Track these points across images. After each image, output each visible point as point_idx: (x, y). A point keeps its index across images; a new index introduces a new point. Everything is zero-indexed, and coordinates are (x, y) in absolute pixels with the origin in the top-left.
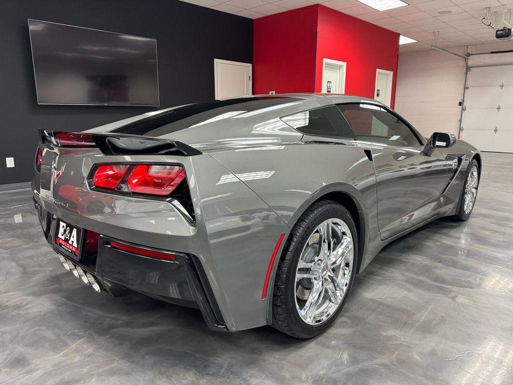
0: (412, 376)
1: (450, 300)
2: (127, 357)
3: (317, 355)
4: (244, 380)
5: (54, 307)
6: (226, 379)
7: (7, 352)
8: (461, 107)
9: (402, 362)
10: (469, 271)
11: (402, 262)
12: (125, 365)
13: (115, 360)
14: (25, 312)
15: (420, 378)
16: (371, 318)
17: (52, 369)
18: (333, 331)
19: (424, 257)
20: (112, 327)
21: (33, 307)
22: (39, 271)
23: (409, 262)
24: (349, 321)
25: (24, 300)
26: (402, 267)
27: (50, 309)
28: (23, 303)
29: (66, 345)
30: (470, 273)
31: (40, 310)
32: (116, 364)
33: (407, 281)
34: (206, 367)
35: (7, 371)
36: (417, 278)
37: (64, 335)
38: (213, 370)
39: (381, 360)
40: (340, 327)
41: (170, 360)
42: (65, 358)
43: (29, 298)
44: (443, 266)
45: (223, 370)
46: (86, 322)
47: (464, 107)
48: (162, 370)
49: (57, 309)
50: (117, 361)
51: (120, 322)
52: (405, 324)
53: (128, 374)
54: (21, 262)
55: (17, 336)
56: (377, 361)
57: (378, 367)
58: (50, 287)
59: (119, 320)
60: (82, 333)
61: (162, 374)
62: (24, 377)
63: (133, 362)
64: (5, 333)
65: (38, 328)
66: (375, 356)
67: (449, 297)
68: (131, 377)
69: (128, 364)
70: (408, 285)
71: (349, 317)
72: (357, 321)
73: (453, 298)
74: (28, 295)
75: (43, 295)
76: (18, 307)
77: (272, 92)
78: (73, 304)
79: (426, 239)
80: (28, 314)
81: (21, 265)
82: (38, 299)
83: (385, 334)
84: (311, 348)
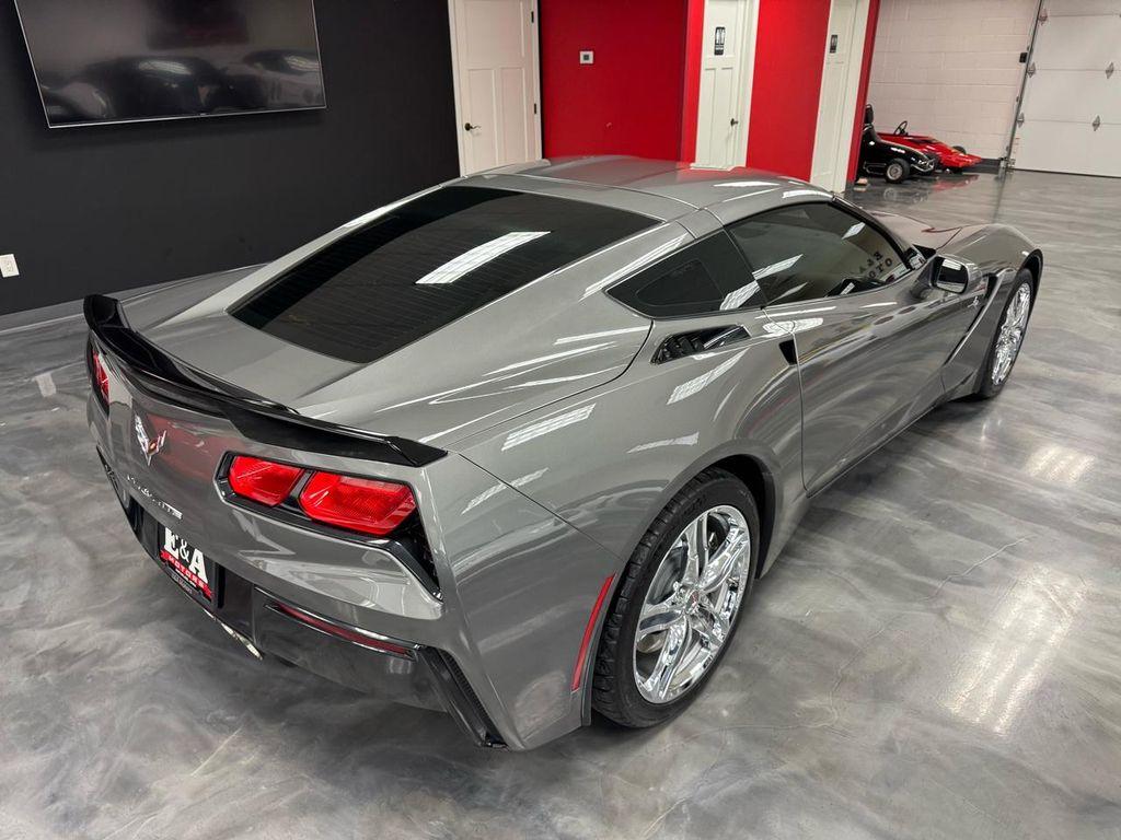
0: (844, 800)
1: (933, 618)
2: (326, 771)
3: (675, 757)
4: (543, 817)
5: (170, 655)
6: (509, 816)
7: (101, 766)
8: (1024, 65)
9: (829, 769)
10: (982, 540)
11: (851, 519)
12: (323, 790)
13: (302, 778)
14: (116, 668)
15: (859, 804)
16: (779, 666)
17: (190, 802)
18: (706, 700)
19: (897, 506)
20: (289, 701)
21: (128, 656)
22: (123, 561)
23: (864, 519)
24: (736, 675)
25: (108, 638)
26: (850, 533)
27: (161, 660)
28: (106, 645)
29: (207, 747)
30: (983, 545)
31: (144, 663)
32: (306, 787)
33: (856, 571)
34: (472, 790)
35: (109, 808)
36: (878, 562)
37: (199, 722)
38: (484, 797)
39: (791, 766)
40: (719, 691)
41: (403, 776)
42: (211, 776)
43: (117, 634)
44: (931, 528)
45: (502, 798)
46: (238, 690)
47: (1030, 66)
48: (392, 801)
49: (177, 659)
50: (308, 781)
51: (302, 688)
52: (843, 679)
53: (331, 809)
54: (83, 538)
55: (111, 727)
56: (783, 769)
57: (785, 781)
58: (154, 604)
59: (298, 683)
60: (233, 718)
61: (393, 808)
62: (142, 821)
63: (336, 783)
64: (87, 722)
65: (147, 707)
66: (783, 759)
67: (932, 611)
68: (337, 816)
69: (329, 788)
70: (856, 582)
71: (738, 666)
72: (754, 673)
73: (941, 614)
74: (114, 625)
75: (143, 624)
76: (100, 657)
77: (587, 53)
78: (207, 646)
79: (904, 453)
80: (120, 673)
81: (84, 547)
82: (133, 634)
83: (802, 704)
84: (665, 742)
